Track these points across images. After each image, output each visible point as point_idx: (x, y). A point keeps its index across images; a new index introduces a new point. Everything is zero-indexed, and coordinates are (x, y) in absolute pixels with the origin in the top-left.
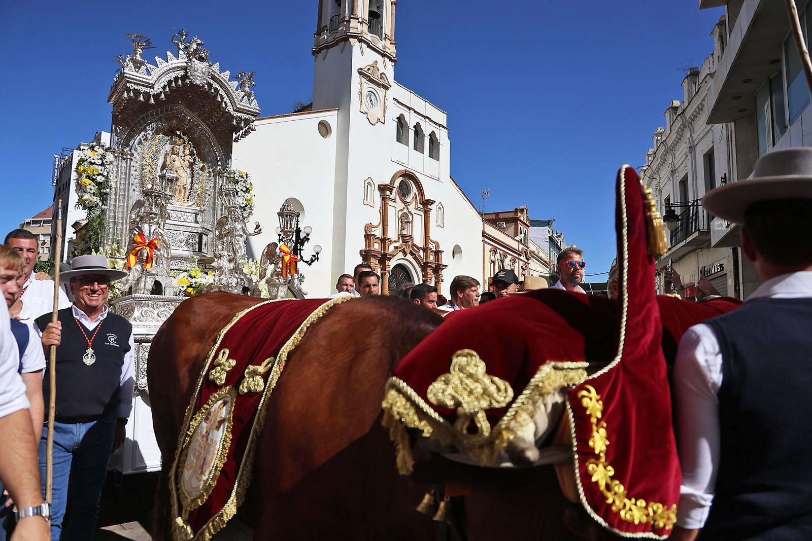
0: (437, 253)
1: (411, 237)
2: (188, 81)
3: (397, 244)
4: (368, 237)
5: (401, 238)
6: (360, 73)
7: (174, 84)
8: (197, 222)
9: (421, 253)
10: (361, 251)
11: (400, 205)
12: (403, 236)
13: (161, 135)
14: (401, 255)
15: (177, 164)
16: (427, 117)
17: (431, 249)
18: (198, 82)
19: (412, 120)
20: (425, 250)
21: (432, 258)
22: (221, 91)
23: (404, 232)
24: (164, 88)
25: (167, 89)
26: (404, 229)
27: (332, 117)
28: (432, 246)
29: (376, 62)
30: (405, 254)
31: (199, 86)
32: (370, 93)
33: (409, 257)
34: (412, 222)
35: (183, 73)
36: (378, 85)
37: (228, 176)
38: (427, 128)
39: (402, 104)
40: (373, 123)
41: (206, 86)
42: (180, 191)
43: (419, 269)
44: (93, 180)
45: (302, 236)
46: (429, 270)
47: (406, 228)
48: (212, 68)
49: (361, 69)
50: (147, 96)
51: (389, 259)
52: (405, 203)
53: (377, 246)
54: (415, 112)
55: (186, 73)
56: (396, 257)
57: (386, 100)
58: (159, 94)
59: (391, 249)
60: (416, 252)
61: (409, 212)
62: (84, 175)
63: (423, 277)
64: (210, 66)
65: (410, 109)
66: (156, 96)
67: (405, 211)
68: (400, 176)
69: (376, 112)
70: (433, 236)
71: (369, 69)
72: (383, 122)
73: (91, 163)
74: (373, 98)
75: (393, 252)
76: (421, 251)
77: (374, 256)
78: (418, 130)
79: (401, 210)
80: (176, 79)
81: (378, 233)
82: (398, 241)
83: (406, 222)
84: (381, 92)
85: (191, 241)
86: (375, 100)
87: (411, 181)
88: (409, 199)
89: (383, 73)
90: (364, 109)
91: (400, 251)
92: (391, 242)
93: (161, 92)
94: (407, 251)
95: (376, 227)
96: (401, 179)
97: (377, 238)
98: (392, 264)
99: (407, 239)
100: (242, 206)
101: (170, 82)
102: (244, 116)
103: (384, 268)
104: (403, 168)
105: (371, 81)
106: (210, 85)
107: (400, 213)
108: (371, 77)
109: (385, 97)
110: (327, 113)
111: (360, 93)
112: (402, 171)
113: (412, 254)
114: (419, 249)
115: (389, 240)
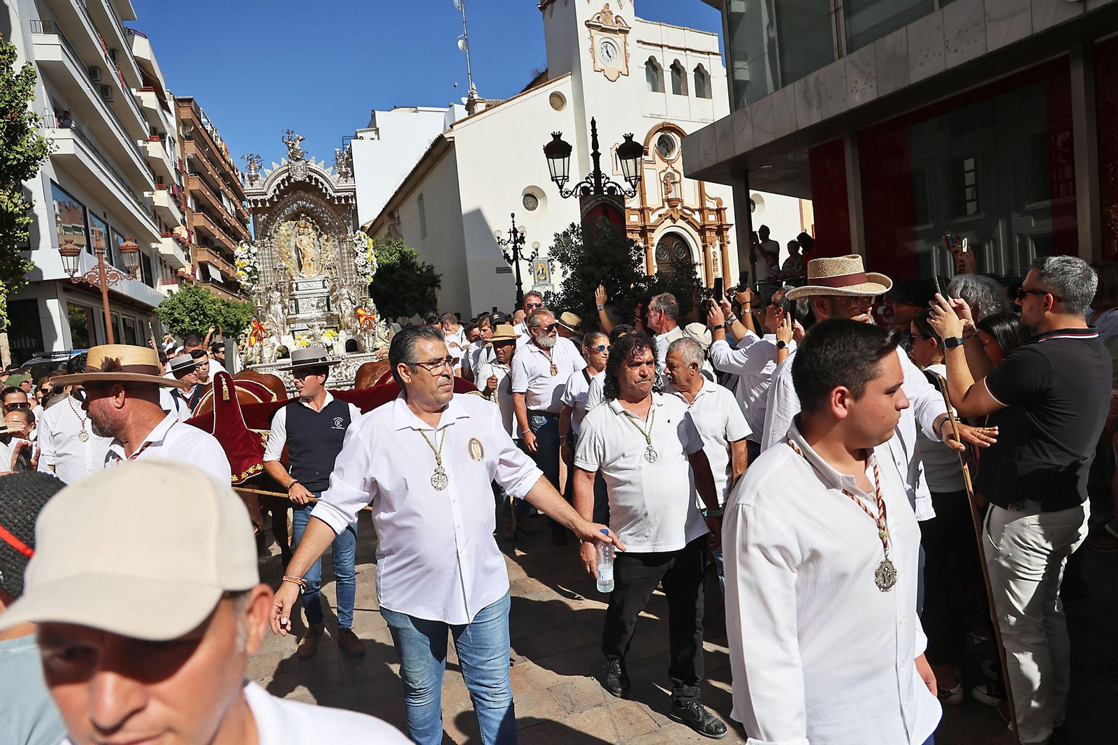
0: (719, 211)
1: (681, 201)
2: (292, 180)
3: (662, 211)
5: (666, 204)
6: (589, 26)
7: (282, 186)
8: (325, 287)
9: (697, 216)
11: (661, 165)
12: (669, 201)
13: (289, 222)
14: (669, 222)
15: (304, 242)
16: (688, 50)
17: (709, 208)
18: (300, 179)
19: (665, 60)
20: (701, 211)
21: (711, 218)
22: (321, 180)
23: (671, 196)
24: (275, 191)
25: (277, 192)
26: (670, 192)
27: (564, 86)
29: (608, 5)
30: (674, 221)
31: (301, 181)
32: (605, 44)
33: (680, 222)
34: (680, 182)
35: (287, 174)
36: (614, 32)
37: (350, 240)
38: (689, 63)
39: (650, 44)
40: (613, 79)
41: (307, 179)
42: (310, 265)
43: (696, 235)
44: (245, 271)
46: (708, 234)
47: (673, 190)
48: (309, 163)
49: (588, 21)
50: (263, 201)
51: (653, 231)
52: (667, 162)
53: (635, 219)
54: (669, 47)
55: (290, 174)
56: (662, 227)
57: (627, 47)
58: (272, 198)
59: (653, 218)
60: (689, 215)
61: (675, 171)
62: (238, 269)
63: (703, 242)
64: (307, 162)
65: (661, 46)
66: (271, 200)
67: (670, 170)
68: (657, 132)
69: (618, 64)
71: (599, 17)
72: (626, 73)
73: (241, 259)
74: (610, 48)
75: (657, 221)
76: (697, 213)
77: (632, 231)
78: (676, 68)
79: (664, 171)
80: (283, 181)
81: (635, 203)
82: (663, 207)
83: (672, 183)
84: (619, 38)
85: (320, 305)
86: (614, 50)
87: (673, 133)
88: (673, 156)
89: (617, 16)
90: (599, 66)
91: (666, 219)
92: (654, 211)
93: (273, 196)
94: (677, 215)
96: (659, 134)
98: (657, 235)
99: (675, 203)
100: (363, 264)
101: (278, 186)
102: (342, 194)
104: (660, 122)
105: (603, 30)
106: (310, 177)
107: (663, 175)
108: (603, 26)
109: (625, 43)
110: (558, 81)
111: (592, 50)
112: (658, 125)
113: (682, 218)
114: (693, 211)
115: (649, 209)
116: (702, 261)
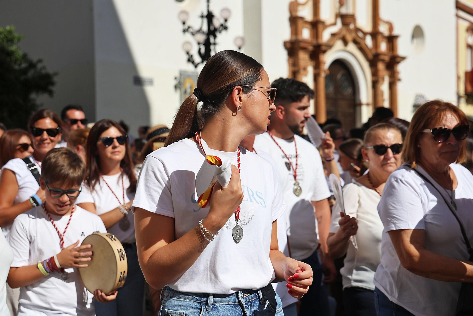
0: (391, 39)
1: (352, 17)
3: (334, 29)
4: (294, 20)
5: (339, 19)
9: (369, 41)
10: (285, 44)
12: (342, 16)
14: (339, 44)
17: (381, 34)
20: (375, 34)
21: (383, 47)
23: (344, 11)
26: (343, 6)
28: (383, 29)
30: (346, 43)
33: (352, 47)
43: (366, 65)
45: (217, 23)
46: (381, 66)
47: (346, 3)
51: (324, 52)
53: (306, 34)
56: (334, 49)
59: (326, 36)
60: (362, 39)
63: (373, 76)
70: (384, 14)
75: (330, 40)
76: (369, 37)
77: (304, 49)
81: (306, 13)
82: (335, 24)
91: (338, 39)
92: (327, 27)
94: (349, 37)
95: (304, 4)
97: (306, 22)
98: (328, 59)
99: (348, 20)
103: (317, 66)
113: (355, 42)
114: (365, 34)
115: (323, 23)
116: (370, 100)
